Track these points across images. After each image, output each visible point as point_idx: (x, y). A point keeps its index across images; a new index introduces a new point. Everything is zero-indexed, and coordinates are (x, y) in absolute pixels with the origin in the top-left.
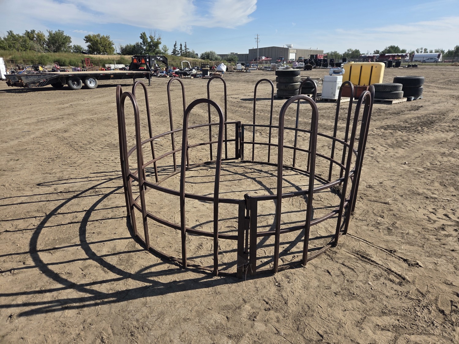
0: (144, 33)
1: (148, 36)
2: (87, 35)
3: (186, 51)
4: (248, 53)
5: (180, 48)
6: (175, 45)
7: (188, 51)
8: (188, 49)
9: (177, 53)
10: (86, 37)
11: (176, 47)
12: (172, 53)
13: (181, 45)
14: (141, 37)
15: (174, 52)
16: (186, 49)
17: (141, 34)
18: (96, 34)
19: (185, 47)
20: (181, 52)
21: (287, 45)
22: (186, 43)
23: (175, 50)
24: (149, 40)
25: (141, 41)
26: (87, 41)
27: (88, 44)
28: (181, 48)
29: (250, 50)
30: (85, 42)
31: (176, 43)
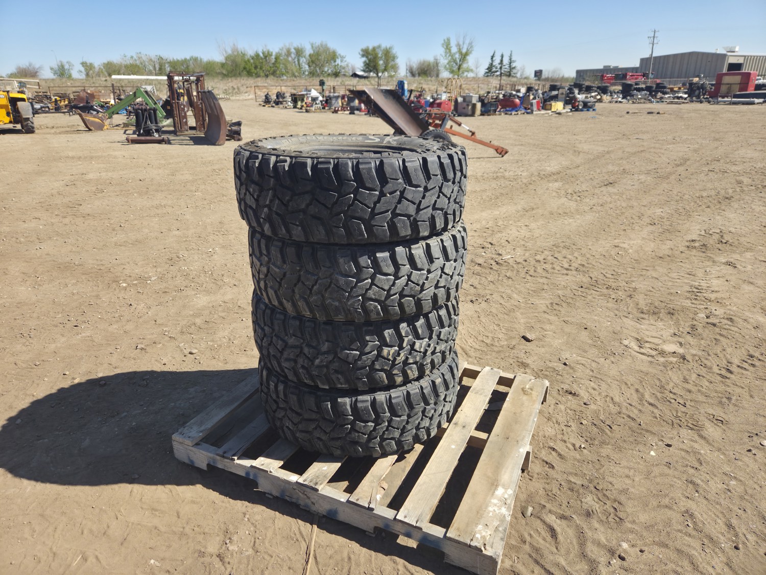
0: (449, 40)
1: (453, 44)
2: (364, 46)
3: (510, 67)
4: (638, 65)
5: (499, 62)
6: (492, 57)
7: (513, 65)
8: (514, 61)
9: (494, 69)
10: (362, 50)
11: (494, 59)
12: (487, 71)
13: (502, 56)
14: (443, 45)
15: (490, 69)
16: (510, 63)
17: (444, 40)
18: (376, 45)
19: (510, 59)
20: (501, 68)
21: (724, 48)
22: (511, 51)
23: (492, 64)
24: (454, 50)
25: (442, 50)
26: (363, 56)
27: (364, 59)
28: (502, 61)
29: (642, 60)
30: (360, 56)
31: (494, 52)
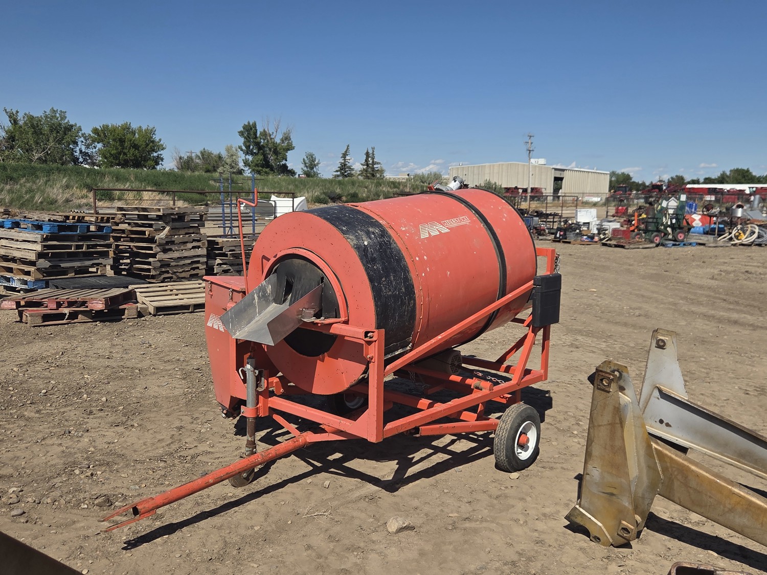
1: (260, 132)
6: (344, 155)
8: (378, 163)
11: (348, 158)
13: (367, 154)
14: (241, 133)
15: (342, 169)
17: (244, 127)
18: (121, 123)
19: (373, 157)
20: (366, 170)
22: (373, 149)
23: (345, 165)
25: (241, 141)
27: (102, 146)
31: (348, 148)
